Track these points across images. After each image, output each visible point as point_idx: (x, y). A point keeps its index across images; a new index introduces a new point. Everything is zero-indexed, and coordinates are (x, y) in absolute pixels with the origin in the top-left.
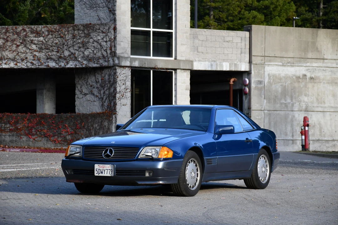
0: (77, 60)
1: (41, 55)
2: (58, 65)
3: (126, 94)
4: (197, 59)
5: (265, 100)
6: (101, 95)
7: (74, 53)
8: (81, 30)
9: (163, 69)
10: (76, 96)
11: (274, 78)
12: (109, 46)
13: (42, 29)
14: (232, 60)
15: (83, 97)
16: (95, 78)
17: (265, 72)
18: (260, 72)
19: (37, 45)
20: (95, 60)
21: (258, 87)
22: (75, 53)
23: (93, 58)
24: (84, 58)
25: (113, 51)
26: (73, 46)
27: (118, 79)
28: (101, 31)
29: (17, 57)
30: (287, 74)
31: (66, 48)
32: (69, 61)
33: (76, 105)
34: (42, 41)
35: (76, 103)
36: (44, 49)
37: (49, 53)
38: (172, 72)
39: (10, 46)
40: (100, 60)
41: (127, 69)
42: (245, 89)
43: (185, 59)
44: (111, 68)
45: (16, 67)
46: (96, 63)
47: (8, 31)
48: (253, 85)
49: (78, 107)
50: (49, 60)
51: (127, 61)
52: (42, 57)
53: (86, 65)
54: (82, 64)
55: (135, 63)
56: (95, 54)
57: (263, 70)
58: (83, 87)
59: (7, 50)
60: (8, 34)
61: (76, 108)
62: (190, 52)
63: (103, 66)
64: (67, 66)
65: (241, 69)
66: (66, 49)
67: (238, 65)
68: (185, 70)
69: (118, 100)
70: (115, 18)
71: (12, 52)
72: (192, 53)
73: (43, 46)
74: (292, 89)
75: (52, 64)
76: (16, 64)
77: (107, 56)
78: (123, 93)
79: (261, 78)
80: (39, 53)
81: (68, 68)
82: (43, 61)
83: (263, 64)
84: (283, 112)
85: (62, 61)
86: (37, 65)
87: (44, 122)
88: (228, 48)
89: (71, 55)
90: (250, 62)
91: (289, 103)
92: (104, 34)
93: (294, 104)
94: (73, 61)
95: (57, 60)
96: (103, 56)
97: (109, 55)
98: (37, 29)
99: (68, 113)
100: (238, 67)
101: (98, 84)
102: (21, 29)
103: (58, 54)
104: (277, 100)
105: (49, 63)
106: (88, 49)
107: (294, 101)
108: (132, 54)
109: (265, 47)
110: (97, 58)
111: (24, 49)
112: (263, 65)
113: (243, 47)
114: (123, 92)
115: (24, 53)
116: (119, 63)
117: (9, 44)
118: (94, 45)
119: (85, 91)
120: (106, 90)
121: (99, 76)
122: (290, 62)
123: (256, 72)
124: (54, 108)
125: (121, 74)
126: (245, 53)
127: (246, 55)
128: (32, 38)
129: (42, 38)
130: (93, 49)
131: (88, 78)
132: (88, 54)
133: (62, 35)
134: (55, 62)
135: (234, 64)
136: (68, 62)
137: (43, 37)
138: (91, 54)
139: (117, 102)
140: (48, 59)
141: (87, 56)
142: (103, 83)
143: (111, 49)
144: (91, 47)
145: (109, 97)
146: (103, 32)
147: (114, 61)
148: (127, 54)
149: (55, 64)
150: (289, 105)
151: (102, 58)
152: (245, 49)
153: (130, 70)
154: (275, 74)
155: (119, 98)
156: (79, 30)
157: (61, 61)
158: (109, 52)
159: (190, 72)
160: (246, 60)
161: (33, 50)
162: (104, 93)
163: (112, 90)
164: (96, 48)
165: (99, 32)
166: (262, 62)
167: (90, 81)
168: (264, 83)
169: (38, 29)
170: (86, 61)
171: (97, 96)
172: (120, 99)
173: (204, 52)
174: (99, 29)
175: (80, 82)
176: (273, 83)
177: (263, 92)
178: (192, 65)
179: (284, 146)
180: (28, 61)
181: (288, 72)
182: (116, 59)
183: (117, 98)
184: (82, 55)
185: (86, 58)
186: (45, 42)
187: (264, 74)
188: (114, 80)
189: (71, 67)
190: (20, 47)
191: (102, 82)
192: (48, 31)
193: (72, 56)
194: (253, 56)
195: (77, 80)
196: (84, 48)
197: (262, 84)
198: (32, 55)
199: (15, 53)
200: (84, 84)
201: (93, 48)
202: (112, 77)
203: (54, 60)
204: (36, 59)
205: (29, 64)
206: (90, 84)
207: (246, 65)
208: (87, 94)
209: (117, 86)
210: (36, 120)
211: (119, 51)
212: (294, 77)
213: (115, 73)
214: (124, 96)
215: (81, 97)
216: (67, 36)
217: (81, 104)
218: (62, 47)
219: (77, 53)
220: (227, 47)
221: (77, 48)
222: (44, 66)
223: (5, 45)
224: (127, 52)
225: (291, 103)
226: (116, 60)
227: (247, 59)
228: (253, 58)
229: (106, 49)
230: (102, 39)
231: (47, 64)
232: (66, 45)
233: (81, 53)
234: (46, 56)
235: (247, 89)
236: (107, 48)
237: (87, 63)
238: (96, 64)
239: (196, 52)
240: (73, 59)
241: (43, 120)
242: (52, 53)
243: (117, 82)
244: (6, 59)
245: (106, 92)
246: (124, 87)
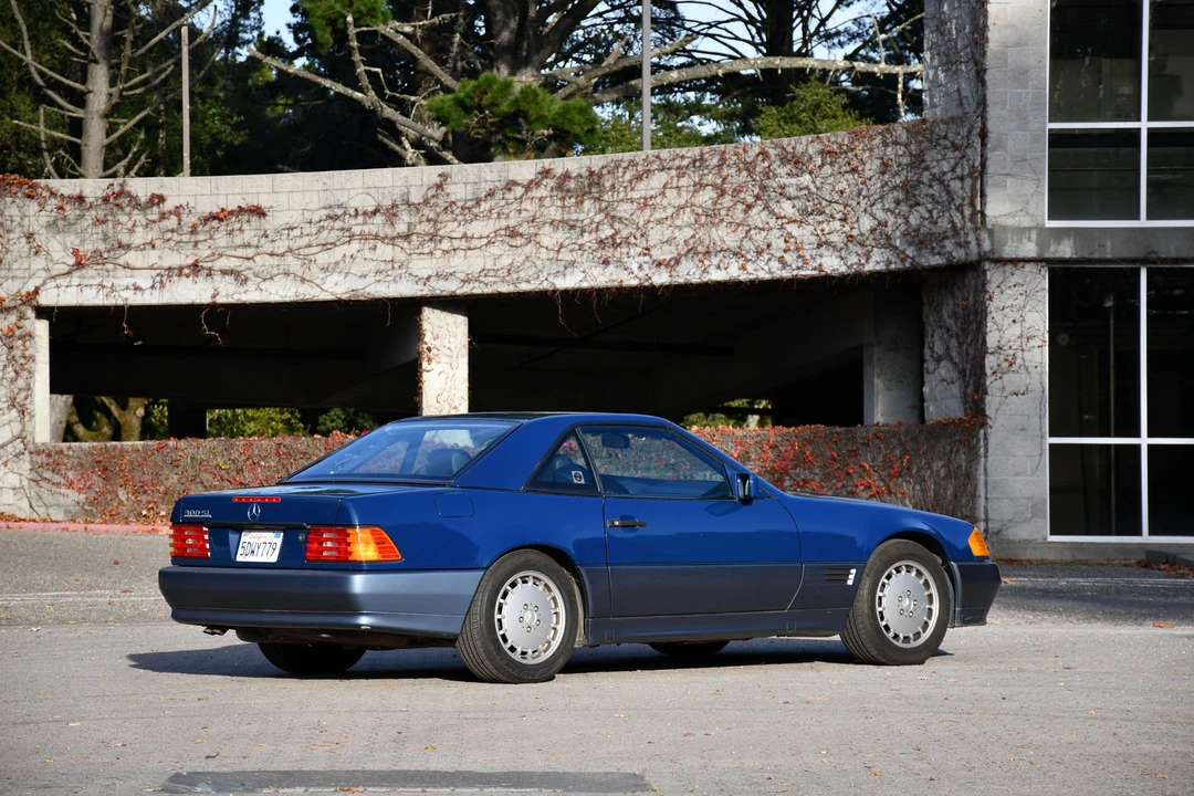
0: (892, 246)
1: (804, 232)
2: (846, 264)
3: (1028, 355)
6: (962, 361)
7: (883, 222)
8: (900, 144)
10: (926, 365)
12: (970, 194)
13: (807, 145)
15: (935, 369)
16: (954, 301)
19: (796, 202)
20: (934, 244)
22: (886, 222)
23: (931, 235)
24: (909, 238)
25: (978, 208)
26: (882, 198)
27: (993, 306)
28: (950, 145)
29: (747, 245)
31: (864, 206)
32: (872, 251)
33: (926, 394)
34: (807, 188)
35: (925, 389)
36: (812, 213)
37: (824, 226)
39: (728, 209)
40: (947, 243)
41: (1028, 267)
44: (975, 270)
45: (744, 277)
46: (936, 251)
47: (725, 160)
50: (823, 249)
52: (807, 239)
53: (913, 259)
54: (903, 256)
55: (1061, 247)
56: (936, 223)
58: (935, 336)
59: (722, 221)
60: (725, 171)
61: (926, 405)
63: (955, 261)
64: (868, 268)
66: (865, 211)
69: (994, 377)
70: (984, 97)
71: (733, 228)
73: (811, 204)
75: (832, 264)
76: (743, 268)
77: (963, 228)
78: (1011, 352)
80: (800, 226)
81: (872, 274)
82: (810, 252)
85: (854, 249)
86: (795, 267)
87: (812, 453)
89: (876, 229)
92: (957, 154)
94: (882, 250)
95: (841, 249)
96: (954, 227)
97: (968, 224)
98: (794, 148)
101: (958, 324)
102: (757, 152)
103: (846, 229)
105: (823, 260)
106: (917, 208)
108: (1052, 216)
110: (940, 235)
111: (764, 215)
114: (1014, 348)
115: (763, 229)
116: (994, 249)
117: (727, 201)
118: (931, 191)
119: (938, 347)
120: (971, 344)
121: (960, 295)
125: (1003, 287)
128: (783, 181)
129: (807, 177)
130: (930, 207)
131: (942, 304)
132: (918, 222)
133: (855, 163)
134: (837, 254)
136: (869, 252)
137: (811, 173)
138: (926, 223)
139: (988, 383)
140: (820, 245)
141: (914, 231)
142: (966, 320)
143: (973, 203)
144: (925, 200)
145: (974, 366)
146: (955, 147)
147: (979, 245)
148: (1034, 216)
149: (838, 260)
151: (950, 233)
153: (1046, 272)
155: (995, 369)
156: (896, 143)
157: (851, 252)
158: (967, 212)
161: (785, 217)
162: (967, 353)
163: (979, 342)
164: (938, 203)
165: (945, 148)
167: (945, 315)
169: (800, 149)
170: (912, 248)
171: (956, 364)
172: (999, 375)
174: (945, 137)
175: (931, 318)
180: (773, 255)
182: (984, 236)
183: (988, 371)
184: (903, 228)
185: (914, 237)
186: (813, 190)
189: (878, 268)
190: (754, 211)
191: (964, 316)
192: (822, 153)
193: (879, 232)
195: (925, 311)
196: (909, 203)
198: (782, 236)
199: (741, 232)
200: (936, 324)
201: (930, 203)
203: (834, 247)
204: (792, 247)
205: (775, 265)
206: (945, 324)
208: (942, 358)
209: (988, 330)
211: (993, 210)
213: (984, 285)
214: (1019, 361)
215: (932, 368)
216: (868, 166)
217: (932, 392)
218: (854, 203)
219: (891, 220)
221: (892, 206)
222: (812, 270)
223: (718, 206)
224: (1032, 209)
226: (984, 239)
229: (961, 205)
230: (953, 170)
231: (818, 262)
232: (865, 197)
233: (902, 221)
234: (817, 235)
236: (963, 199)
237: (915, 253)
238: (937, 257)
240: (882, 242)
241: (811, 448)
242: (831, 225)
243: (989, 317)
244: (720, 251)
245: (970, 350)
246: (1016, 330)
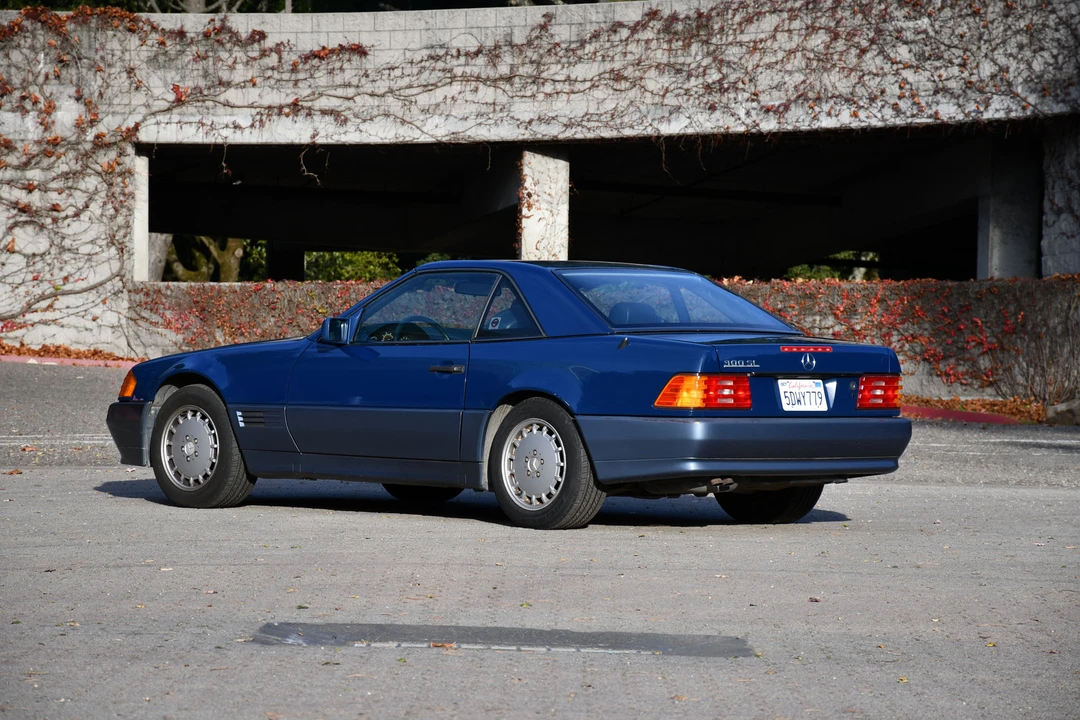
0: (1013, 92)
2: (963, 112)
7: (1005, 67)
10: (1044, 218)
19: (912, 46)
20: (1058, 92)
22: (1008, 68)
23: (1055, 82)
24: (1031, 84)
26: (1004, 42)
29: (860, 90)
31: (985, 51)
32: (992, 98)
34: (925, 32)
35: (1043, 243)
36: (929, 58)
37: (942, 71)
39: (841, 54)
40: (1072, 89)
45: (855, 125)
46: (1060, 98)
47: (840, 1)
50: (939, 97)
52: (923, 85)
53: (1035, 106)
54: (1024, 104)
56: (1061, 69)
58: (1056, 187)
59: (834, 66)
60: (839, 14)
61: (1043, 259)
64: (988, 115)
66: (986, 56)
71: (846, 73)
73: (928, 48)
75: (948, 111)
76: (855, 115)
80: (916, 72)
81: (991, 122)
82: (925, 99)
85: (973, 96)
86: (909, 114)
87: (921, 308)
89: (997, 75)
94: (1002, 97)
95: (959, 96)
103: (965, 74)
105: (939, 108)
106: (1041, 53)
110: (1065, 81)
111: (879, 60)
115: (877, 75)
117: (840, 45)
118: (1057, 35)
119: (1059, 199)
128: (900, 24)
129: (926, 20)
130: (1055, 52)
131: (1065, 154)
132: (1042, 67)
133: (977, 5)
134: (955, 101)
136: (989, 100)
137: (930, 16)
138: (1050, 68)
140: (936, 92)
141: (1037, 77)
144: (1050, 45)
149: (955, 108)
151: (1076, 79)
157: (969, 99)
161: (900, 62)
164: (1064, 47)
167: (1067, 165)
170: (1035, 96)
175: (1052, 169)
180: (886, 102)
184: (1025, 74)
185: (1037, 83)
186: (932, 33)
189: (997, 116)
190: (869, 55)
193: (999, 79)
195: (1046, 162)
196: (1033, 48)
198: (897, 82)
199: (854, 78)
200: (1057, 175)
201: (1056, 47)
203: (952, 94)
204: (907, 94)
205: (888, 112)
206: (1067, 175)
208: (1063, 211)
210: (902, 301)
215: (1052, 221)
216: (990, 9)
217: (1050, 246)
218: (974, 48)
219: (1013, 65)
221: (1015, 51)
222: (928, 117)
223: (831, 51)
231: (934, 109)
232: (986, 41)
233: (1025, 66)
234: (934, 81)
237: (1037, 101)
238: (1061, 105)
240: (1002, 89)
241: (921, 302)
242: (949, 70)
244: (832, 97)
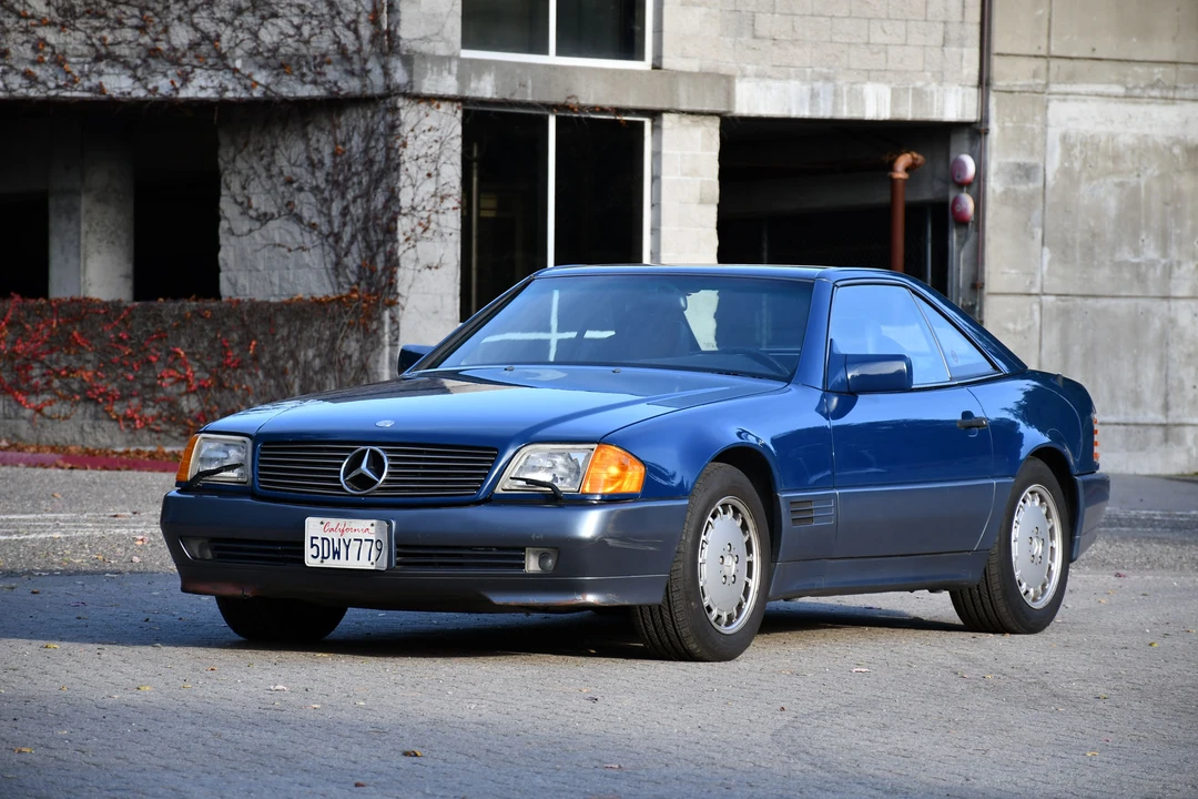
0: (227, 67)
1: (68, 39)
2: (145, 87)
3: (442, 218)
4: (750, 69)
5: (1046, 250)
6: (330, 222)
7: (213, 35)
9: (603, 110)
10: (224, 225)
11: (1089, 153)
12: (369, 8)
14: (906, 71)
15: (250, 231)
16: (308, 145)
17: (1046, 126)
18: (1028, 125)
20: (305, 70)
21: (1015, 191)
22: (218, 36)
23: (299, 58)
24: (259, 58)
25: (385, 27)
26: (210, 3)
27: (406, 154)
30: (1146, 136)
31: (177, 12)
32: (192, 72)
33: (221, 263)
35: (221, 255)
36: (83, 15)
37: (105, 33)
38: (643, 123)
40: (328, 69)
41: (444, 106)
42: (956, 200)
43: (696, 69)
44: (376, 105)
46: (309, 79)
48: (994, 185)
49: (230, 274)
50: (102, 66)
51: (445, 73)
52: (75, 49)
53: (267, 87)
54: (248, 82)
55: (482, 84)
56: (307, 42)
57: (1038, 118)
58: (254, 187)
61: (222, 276)
62: (721, 35)
63: (342, 93)
64: (189, 92)
65: (942, 113)
66: (180, 19)
67: (932, 93)
68: (695, 118)
69: (406, 246)
72: (728, 40)
74: (1167, 204)
75: (118, 84)
77: (359, 51)
78: (425, 214)
79: (1032, 153)
80: (60, 31)
81: (189, 102)
82: (79, 67)
83: (1040, 89)
84: (1123, 302)
85: (160, 67)
86: (52, 85)
87: (81, 334)
88: (889, 19)
89: (199, 44)
90: (984, 82)
91: (1152, 264)
93: (1175, 269)
94: (211, 72)
95: (136, 67)
96: (342, 50)
97: (367, 48)
99: (188, 297)
100: (932, 104)
101: (318, 174)
103: (146, 40)
104: (1097, 250)
105: (104, 79)
106: (274, 20)
107: (1174, 253)
108: (467, 43)
109: (1050, 14)
110: (315, 58)
112: (1039, 95)
113: (955, 16)
114: (428, 208)
116: (411, 82)
119: (261, 202)
120: (354, 201)
121: (323, 138)
122: (1159, 80)
123: (1008, 124)
124: (126, 277)
125: (417, 131)
126: (961, 44)
127: (965, 51)
130: (296, 21)
131: (275, 147)
132: (275, 39)
134: (130, 72)
135: (914, 89)
136: (188, 74)
138: (290, 41)
139: (400, 252)
140: (98, 58)
141: (269, 51)
142: (342, 170)
143: (375, 21)
144: (287, 11)
145: (365, 229)
147: (386, 73)
148: (447, 42)
149: (131, 81)
150: (1151, 275)
151: (334, 57)
152: (962, 22)
153: (459, 114)
154: (1092, 136)
155: (409, 234)
157: (154, 71)
158: (366, 31)
159: (718, 125)
160: (965, 71)
161: (33, 17)
162: (345, 212)
163: (380, 199)
164: (311, 16)
166: (1038, 81)
167: (282, 161)
168: (1045, 175)
170: (264, 73)
171: (313, 226)
172: (412, 242)
173: (783, 37)
175: (240, 164)
176: (1085, 175)
177: (1037, 215)
178: (729, 95)
179: (1128, 450)
180: (11, 67)
181: (1150, 126)
182: (396, 64)
183: (401, 238)
184: (249, 45)
185: (268, 58)
187: (1044, 133)
188: (388, 158)
189: (202, 95)
191: (335, 165)
193: (204, 48)
194: (998, 54)
195: (225, 154)
196: (258, 13)
197: (1035, 181)
198: (28, 42)
200: (255, 173)
201: (298, 15)
202: (381, 145)
203: (126, 65)
204: (46, 58)
205: (15, 81)
206: (281, 173)
207: (964, 95)
208: (272, 217)
209: (401, 184)
210: (49, 325)
211: (408, 32)
212: (1177, 150)
213: (393, 127)
214: (433, 226)
215: (245, 229)
217: (243, 259)
218: (159, 7)
219: (226, 33)
220: (884, 16)
221: (228, 15)
222: (84, 91)
224: (447, 33)
225: (1159, 262)
226: (396, 68)
227: (972, 70)
228: (997, 65)
229: (355, 22)
231: (95, 80)
233: (247, 36)
234: (93, 45)
235: (968, 203)
236: (358, 14)
237: (270, 80)
238: (309, 87)
239: (746, 38)
240: (211, 61)
241: (78, 327)
242: (117, 33)
243: (402, 168)
245: (352, 209)
246: (430, 186)
